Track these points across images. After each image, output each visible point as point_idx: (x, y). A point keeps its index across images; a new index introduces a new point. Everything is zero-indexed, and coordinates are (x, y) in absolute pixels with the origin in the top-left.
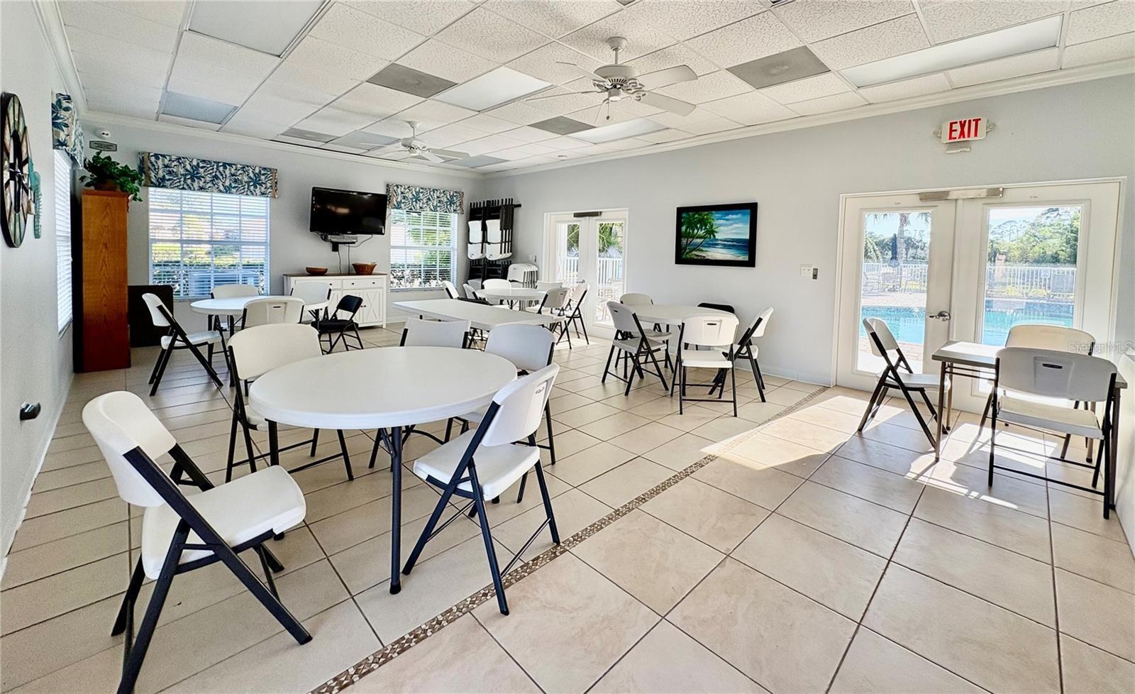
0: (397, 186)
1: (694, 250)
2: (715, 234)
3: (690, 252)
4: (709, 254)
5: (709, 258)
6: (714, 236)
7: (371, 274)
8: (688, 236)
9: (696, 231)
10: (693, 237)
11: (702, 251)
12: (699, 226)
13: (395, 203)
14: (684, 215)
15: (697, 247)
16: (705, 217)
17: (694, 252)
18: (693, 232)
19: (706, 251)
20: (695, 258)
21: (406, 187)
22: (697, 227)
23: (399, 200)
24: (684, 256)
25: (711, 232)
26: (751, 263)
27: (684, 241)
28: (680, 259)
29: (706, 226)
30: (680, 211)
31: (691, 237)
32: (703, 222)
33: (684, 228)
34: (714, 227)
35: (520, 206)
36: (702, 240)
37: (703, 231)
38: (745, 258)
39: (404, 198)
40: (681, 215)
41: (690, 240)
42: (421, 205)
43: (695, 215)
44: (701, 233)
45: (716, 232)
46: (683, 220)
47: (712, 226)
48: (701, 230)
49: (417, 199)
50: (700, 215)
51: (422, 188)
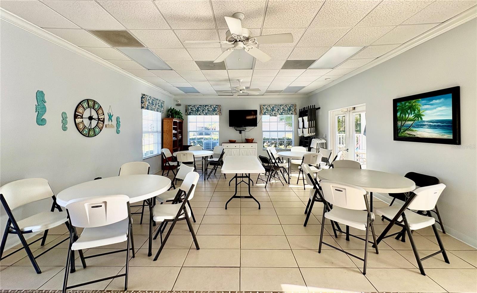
0: (264, 106)
1: (406, 130)
2: (422, 117)
3: (404, 131)
4: (418, 133)
5: (418, 136)
6: (421, 119)
7: (252, 143)
8: (402, 120)
9: (407, 116)
10: (406, 120)
11: (412, 130)
12: (409, 111)
13: (263, 113)
14: (399, 104)
15: (409, 128)
16: (414, 104)
17: (407, 132)
18: (405, 116)
19: (416, 131)
20: (409, 136)
21: (268, 105)
22: (408, 112)
23: (265, 111)
24: (399, 135)
25: (419, 116)
26: (456, 140)
27: (399, 123)
28: (397, 137)
29: (414, 111)
30: (396, 101)
31: (404, 121)
32: (412, 108)
33: (398, 114)
34: (420, 112)
35: (319, 108)
36: (412, 122)
37: (413, 115)
38: (450, 136)
39: (267, 110)
40: (397, 104)
41: (403, 122)
42: (275, 112)
43: (406, 103)
44: (411, 116)
45: (423, 115)
46: (398, 108)
47: (419, 111)
48: (411, 115)
49: (273, 110)
50: (410, 103)
51: (275, 105)
